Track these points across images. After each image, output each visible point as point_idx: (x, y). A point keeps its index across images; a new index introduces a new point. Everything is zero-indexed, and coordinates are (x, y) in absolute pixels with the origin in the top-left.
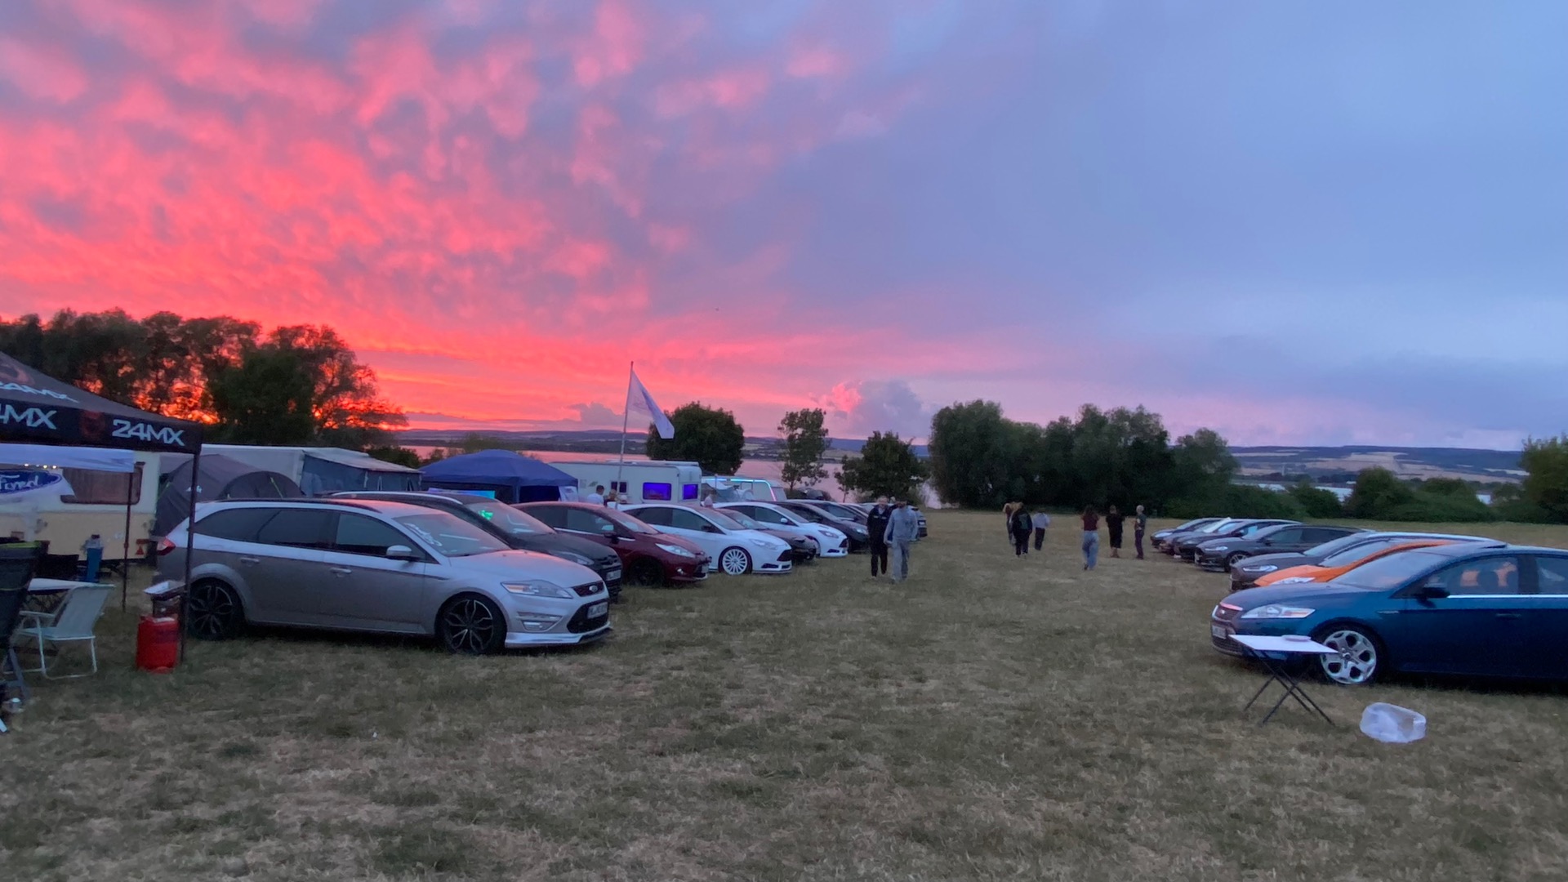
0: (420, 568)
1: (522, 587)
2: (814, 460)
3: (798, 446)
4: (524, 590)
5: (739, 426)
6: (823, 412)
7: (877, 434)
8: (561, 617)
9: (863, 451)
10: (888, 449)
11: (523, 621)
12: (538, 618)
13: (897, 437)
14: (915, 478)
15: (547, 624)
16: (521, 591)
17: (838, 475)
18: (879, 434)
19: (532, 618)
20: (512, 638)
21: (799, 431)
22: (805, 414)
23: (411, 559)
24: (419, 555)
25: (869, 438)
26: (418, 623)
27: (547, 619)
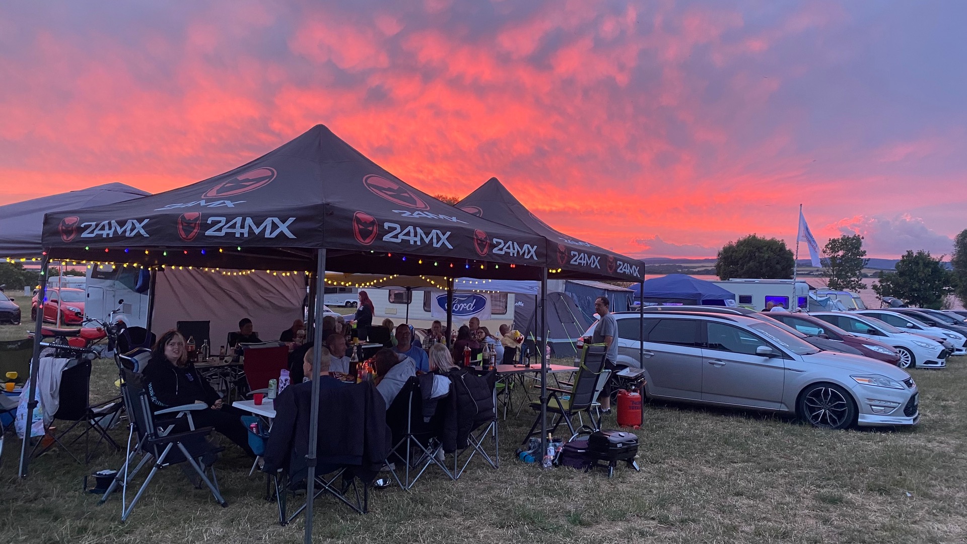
0: (778, 362)
1: (868, 379)
2: (854, 275)
3: (840, 265)
4: (869, 381)
5: (789, 250)
6: (861, 237)
7: (910, 254)
8: (899, 403)
9: (897, 266)
10: (921, 264)
11: (871, 405)
12: (883, 403)
13: (929, 255)
14: (947, 288)
15: (887, 409)
16: (867, 383)
17: (875, 287)
18: (912, 253)
19: (877, 403)
20: (863, 418)
21: (841, 253)
22: (846, 240)
23: (771, 356)
24: (776, 353)
25: (903, 257)
26: (781, 403)
27: (888, 404)
